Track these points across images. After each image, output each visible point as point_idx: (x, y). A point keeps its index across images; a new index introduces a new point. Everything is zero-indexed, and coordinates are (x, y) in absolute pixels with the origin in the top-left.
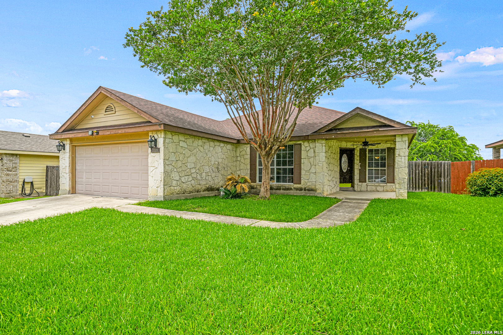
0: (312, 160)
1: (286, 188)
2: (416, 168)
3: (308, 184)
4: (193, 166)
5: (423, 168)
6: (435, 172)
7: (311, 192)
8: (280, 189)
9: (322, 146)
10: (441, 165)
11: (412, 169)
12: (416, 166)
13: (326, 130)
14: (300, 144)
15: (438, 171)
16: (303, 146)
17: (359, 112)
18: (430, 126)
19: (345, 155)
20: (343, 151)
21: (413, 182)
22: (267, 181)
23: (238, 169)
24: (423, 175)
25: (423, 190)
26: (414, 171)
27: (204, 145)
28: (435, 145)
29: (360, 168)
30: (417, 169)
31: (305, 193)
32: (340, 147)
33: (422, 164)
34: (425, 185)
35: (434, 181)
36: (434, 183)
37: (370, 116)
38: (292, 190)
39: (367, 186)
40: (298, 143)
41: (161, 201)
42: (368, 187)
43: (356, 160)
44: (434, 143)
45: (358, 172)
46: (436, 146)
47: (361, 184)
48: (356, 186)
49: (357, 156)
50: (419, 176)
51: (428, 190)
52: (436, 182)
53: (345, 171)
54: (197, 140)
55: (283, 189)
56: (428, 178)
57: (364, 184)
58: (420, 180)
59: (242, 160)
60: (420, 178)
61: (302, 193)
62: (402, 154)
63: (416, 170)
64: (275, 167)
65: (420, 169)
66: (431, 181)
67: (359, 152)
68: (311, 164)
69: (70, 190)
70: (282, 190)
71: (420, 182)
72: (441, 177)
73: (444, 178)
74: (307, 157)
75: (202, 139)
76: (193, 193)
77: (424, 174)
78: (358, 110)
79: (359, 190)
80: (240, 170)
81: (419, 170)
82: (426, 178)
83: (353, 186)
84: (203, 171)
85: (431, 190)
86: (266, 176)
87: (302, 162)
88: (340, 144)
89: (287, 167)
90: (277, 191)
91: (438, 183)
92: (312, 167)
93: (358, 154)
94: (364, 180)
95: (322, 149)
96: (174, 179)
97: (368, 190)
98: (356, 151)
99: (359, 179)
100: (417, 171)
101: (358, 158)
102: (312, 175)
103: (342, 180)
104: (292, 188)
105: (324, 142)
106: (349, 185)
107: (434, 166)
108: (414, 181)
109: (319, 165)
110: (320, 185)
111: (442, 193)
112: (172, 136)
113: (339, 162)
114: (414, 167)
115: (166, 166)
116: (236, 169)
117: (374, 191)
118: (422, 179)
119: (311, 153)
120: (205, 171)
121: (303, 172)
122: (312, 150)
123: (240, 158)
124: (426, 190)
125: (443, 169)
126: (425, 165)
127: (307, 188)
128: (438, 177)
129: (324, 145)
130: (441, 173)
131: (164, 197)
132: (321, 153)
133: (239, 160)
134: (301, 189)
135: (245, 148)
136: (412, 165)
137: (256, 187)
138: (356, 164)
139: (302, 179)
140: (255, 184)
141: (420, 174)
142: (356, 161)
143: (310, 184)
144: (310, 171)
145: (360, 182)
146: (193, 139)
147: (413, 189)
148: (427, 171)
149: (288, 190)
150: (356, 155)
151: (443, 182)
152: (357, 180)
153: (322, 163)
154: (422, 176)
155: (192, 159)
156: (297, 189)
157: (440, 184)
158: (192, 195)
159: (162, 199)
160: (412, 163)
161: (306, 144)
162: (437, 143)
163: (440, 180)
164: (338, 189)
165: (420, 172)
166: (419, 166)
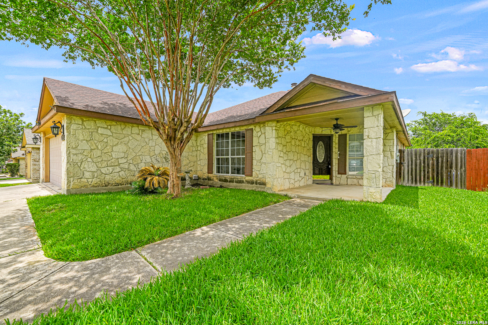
0: (263, 147)
1: (238, 180)
2: (416, 158)
3: (259, 177)
4: (122, 155)
5: (426, 158)
6: (442, 162)
7: (262, 186)
8: (233, 182)
9: (272, 130)
10: (452, 154)
11: (412, 159)
12: (416, 155)
13: (274, 109)
14: (252, 129)
15: (447, 161)
16: (254, 131)
17: (313, 81)
18: (443, 115)
19: (321, 143)
20: (316, 139)
21: (412, 175)
22: (174, 174)
23: (198, 159)
24: (426, 165)
25: (426, 184)
26: (414, 162)
27: (142, 133)
28: (452, 134)
29: (339, 157)
30: (418, 158)
31: (257, 187)
32: (313, 133)
33: (424, 153)
34: (428, 178)
35: (442, 173)
36: (441, 176)
37: (327, 84)
38: (244, 183)
39: (347, 178)
40: (250, 127)
41: (64, 195)
42: (349, 179)
43: (334, 148)
44: (451, 132)
45: (337, 162)
46: (454, 134)
47: (340, 176)
48: (334, 178)
49: (336, 144)
50: (420, 168)
51: (433, 185)
52: (445, 175)
53: (321, 161)
54: (130, 127)
55: (237, 182)
56: (433, 170)
57: (344, 176)
58: (422, 172)
59: (202, 150)
60: (422, 170)
61: (253, 187)
62: (373, 135)
63: (416, 159)
64: (230, 157)
65: (422, 158)
66: (438, 173)
67: (337, 139)
68: (262, 152)
69: (43, 179)
70: (234, 183)
71: (422, 174)
72: (451, 168)
73: (457, 170)
74: (258, 144)
75: (138, 127)
76: (123, 186)
77: (428, 165)
78: (312, 78)
79: (338, 183)
80: (200, 160)
81: (420, 160)
82: (430, 170)
83: (331, 179)
84: (140, 161)
85: (437, 184)
86: (173, 168)
87: (254, 150)
88: (313, 130)
89: (241, 156)
90: (230, 183)
91: (447, 176)
92: (263, 156)
93: (337, 142)
94: (343, 172)
95: (272, 134)
96: (88, 170)
97: (348, 184)
98: (334, 138)
99: (338, 171)
100: (418, 161)
101: (337, 146)
102: (263, 165)
103: (317, 172)
104: (244, 180)
105: (274, 124)
106: (327, 177)
107: (441, 154)
108: (414, 173)
109: (269, 153)
110: (269, 178)
111: (453, 190)
112: (83, 121)
113: (312, 151)
114: (414, 156)
115: (72, 155)
116: (197, 159)
117: (355, 185)
118: (424, 171)
119: (262, 140)
120: (144, 161)
121: (255, 162)
122: (263, 136)
123: (200, 148)
124: (430, 184)
125: (454, 158)
126: (428, 154)
127: (258, 181)
128: (447, 168)
129: (274, 128)
130: (452, 164)
131: (67, 190)
132: (271, 139)
133: (199, 150)
134: (252, 183)
135: (204, 138)
136: (411, 153)
137: (213, 179)
138: (334, 153)
139: (253, 170)
140: (212, 175)
141: (423, 165)
142: (334, 150)
143: (260, 176)
144: (262, 161)
145: (338, 174)
146: (123, 127)
147: (412, 183)
148: (431, 162)
149: (240, 183)
150: (335, 142)
151: (455, 175)
152: (336, 171)
153: (271, 150)
154: (424, 167)
155: (121, 148)
156: (248, 182)
157: (450, 177)
158: (122, 187)
159: (66, 193)
160: (412, 151)
161: (257, 129)
162: (455, 132)
163: (450, 172)
164: (310, 182)
165: (422, 162)
166: (420, 155)
